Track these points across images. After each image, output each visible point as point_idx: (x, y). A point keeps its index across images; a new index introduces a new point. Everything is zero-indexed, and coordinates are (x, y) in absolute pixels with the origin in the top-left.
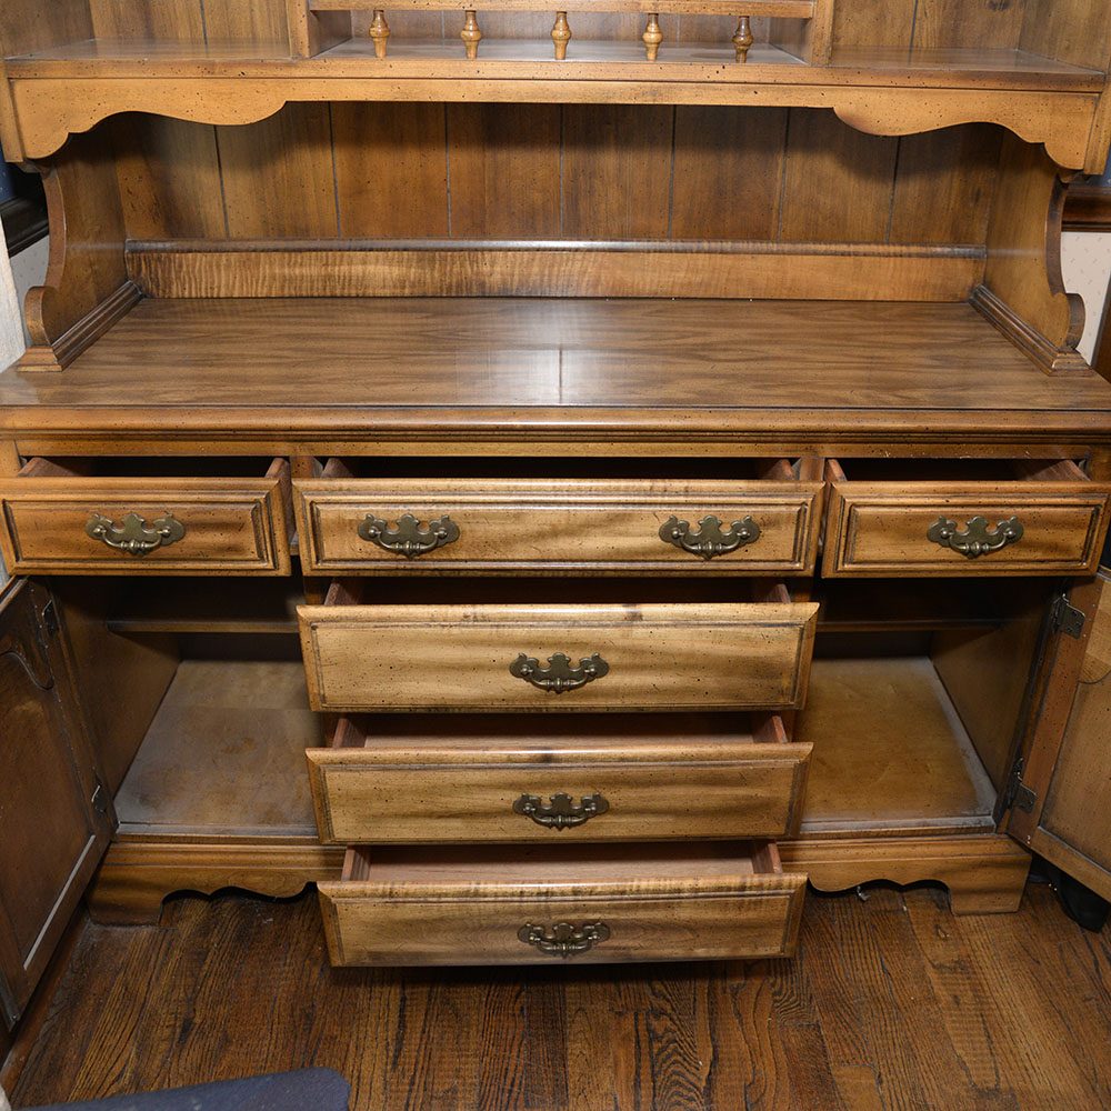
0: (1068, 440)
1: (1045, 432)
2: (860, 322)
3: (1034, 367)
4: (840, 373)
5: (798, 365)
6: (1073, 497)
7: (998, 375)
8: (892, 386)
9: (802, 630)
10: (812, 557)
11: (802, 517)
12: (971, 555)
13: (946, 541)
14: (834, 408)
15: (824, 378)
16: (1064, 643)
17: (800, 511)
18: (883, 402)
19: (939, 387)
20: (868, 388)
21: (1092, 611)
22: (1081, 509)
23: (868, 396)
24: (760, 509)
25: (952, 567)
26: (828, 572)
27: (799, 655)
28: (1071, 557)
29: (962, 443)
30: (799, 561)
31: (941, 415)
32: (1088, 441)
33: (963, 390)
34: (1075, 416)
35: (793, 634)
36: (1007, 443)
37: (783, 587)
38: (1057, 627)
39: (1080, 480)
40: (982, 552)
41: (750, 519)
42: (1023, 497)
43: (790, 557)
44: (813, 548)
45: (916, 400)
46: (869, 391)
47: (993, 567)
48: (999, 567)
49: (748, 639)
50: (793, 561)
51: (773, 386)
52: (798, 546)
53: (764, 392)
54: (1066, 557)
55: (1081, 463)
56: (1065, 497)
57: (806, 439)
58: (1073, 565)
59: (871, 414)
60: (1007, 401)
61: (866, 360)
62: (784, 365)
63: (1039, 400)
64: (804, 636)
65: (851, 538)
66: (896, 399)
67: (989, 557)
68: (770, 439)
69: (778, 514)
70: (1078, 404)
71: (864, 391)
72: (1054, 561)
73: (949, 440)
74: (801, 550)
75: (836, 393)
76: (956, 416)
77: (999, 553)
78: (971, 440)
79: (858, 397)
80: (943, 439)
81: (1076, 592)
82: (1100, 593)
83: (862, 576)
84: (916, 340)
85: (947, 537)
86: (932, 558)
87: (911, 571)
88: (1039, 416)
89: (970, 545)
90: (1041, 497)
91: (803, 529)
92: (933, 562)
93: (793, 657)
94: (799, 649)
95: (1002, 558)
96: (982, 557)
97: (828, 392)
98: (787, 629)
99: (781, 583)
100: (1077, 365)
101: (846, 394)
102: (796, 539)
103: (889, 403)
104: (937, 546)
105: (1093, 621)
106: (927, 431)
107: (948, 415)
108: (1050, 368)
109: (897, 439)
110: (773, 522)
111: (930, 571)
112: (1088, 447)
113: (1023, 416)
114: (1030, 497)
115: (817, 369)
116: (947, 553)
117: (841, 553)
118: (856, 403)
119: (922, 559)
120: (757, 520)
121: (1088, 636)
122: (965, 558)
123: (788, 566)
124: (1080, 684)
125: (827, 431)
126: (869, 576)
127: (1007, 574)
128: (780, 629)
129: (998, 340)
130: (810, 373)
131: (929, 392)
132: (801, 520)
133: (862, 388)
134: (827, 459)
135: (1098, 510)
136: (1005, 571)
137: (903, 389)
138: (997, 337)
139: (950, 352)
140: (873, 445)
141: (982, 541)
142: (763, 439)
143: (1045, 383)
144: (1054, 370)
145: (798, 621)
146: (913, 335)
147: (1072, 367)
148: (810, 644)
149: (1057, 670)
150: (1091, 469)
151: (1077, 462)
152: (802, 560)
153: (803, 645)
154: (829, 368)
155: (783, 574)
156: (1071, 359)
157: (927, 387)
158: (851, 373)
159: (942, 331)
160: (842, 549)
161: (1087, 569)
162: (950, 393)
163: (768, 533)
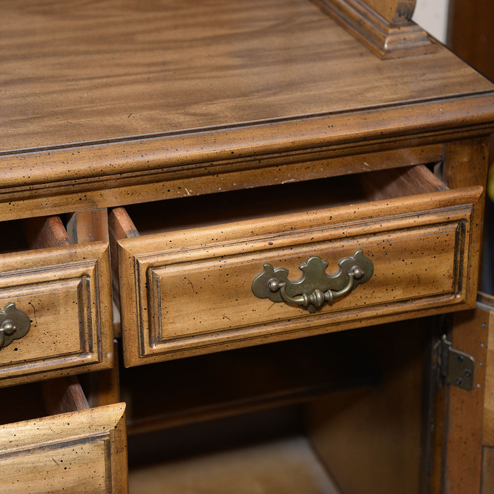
0: (415, 141)
1: (382, 135)
2: (136, 16)
3: (363, 49)
4: (114, 91)
5: (56, 87)
6: (428, 214)
7: (317, 68)
8: (183, 102)
9: (108, 445)
10: (108, 343)
11: (84, 292)
12: (313, 307)
13: (278, 294)
14: (108, 142)
15: (92, 101)
16: (456, 399)
17: (80, 286)
18: (171, 125)
19: (244, 95)
20: (151, 108)
21: (482, 353)
22: (441, 228)
23: (151, 119)
24: (25, 291)
25: (291, 326)
26: (133, 359)
27: (109, 477)
28: (440, 291)
29: (282, 164)
30: (91, 351)
31: (247, 132)
32: (439, 138)
33: (275, 94)
34: (418, 109)
35: (95, 453)
36: (338, 156)
37: (77, 390)
38: (443, 378)
39: (436, 190)
40: (326, 302)
41: (14, 306)
42: (366, 224)
43: (77, 348)
44: (107, 331)
45: (213, 117)
46: (153, 113)
47: (344, 317)
48: (352, 316)
49: (35, 471)
50: (83, 352)
51: (23, 121)
52: (87, 331)
53: (11, 131)
54: (434, 292)
55: (437, 167)
56: (418, 216)
57: (77, 187)
58: (444, 299)
59: (157, 143)
60: (330, 101)
61: (145, 69)
62: (37, 88)
63: (370, 95)
64: (112, 451)
65: (155, 310)
66: (188, 118)
67: (336, 306)
68: (27, 193)
69: (53, 294)
70: (421, 92)
71: (146, 113)
72: (420, 298)
73: (264, 162)
74: (91, 336)
75: (109, 120)
76: (267, 130)
77: (348, 298)
78: (291, 158)
79: (138, 123)
80: (254, 164)
81: (457, 331)
82: (486, 329)
83: (178, 356)
84: (209, 33)
85: (278, 289)
86: (265, 319)
87: (240, 340)
88: (372, 116)
89: (308, 294)
90: (388, 220)
91: (89, 308)
92: (265, 324)
93: (101, 482)
94: (108, 469)
95: (353, 305)
96: (327, 308)
97: (96, 121)
98: (87, 447)
99: (74, 383)
100: (416, 40)
101: (121, 120)
102: (81, 323)
103: (180, 125)
104: (267, 303)
105: (484, 367)
106: (233, 156)
107: (256, 131)
108: (382, 48)
109: (197, 171)
110: (47, 306)
111: (265, 336)
112: (441, 146)
113: (352, 119)
114: (375, 222)
115: (80, 89)
116: (280, 310)
117: (146, 332)
118: (137, 131)
119: (252, 322)
120: (24, 306)
121: (483, 386)
122: (307, 312)
123: (76, 360)
124: (486, 451)
125: (103, 174)
126: (187, 354)
127: (364, 324)
128: (77, 448)
129: (315, 18)
130: (72, 96)
131: (230, 103)
132: (85, 297)
133: (142, 108)
134: (110, 210)
135: (462, 227)
136: (361, 320)
137: (197, 103)
138: (314, 13)
139: (255, 43)
140: (167, 183)
141: (324, 287)
142: (17, 195)
143: (379, 70)
144: (388, 51)
145: (99, 433)
146: (204, 25)
147: (410, 44)
148: (121, 459)
149: (454, 434)
150: (450, 173)
151: (430, 166)
152: (95, 349)
153: (113, 464)
154: (96, 87)
155: (72, 372)
156: (407, 33)
157: (228, 97)
158: (127, 90)
159: (243, 15)
160: (146, 325)
161: (462, 303)
162: (256, 100)
163: (42, 321)
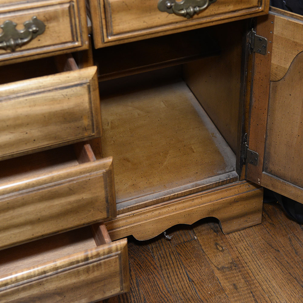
9: (89, 87)
10: (86, 36)
11: (72, 10)
12: (189, 16)
13: (171, 10)
16: (258, 59)
17: (69, 7)
21: (270, 35)
24: (41, 10)
25: (178, 26)
26: (99, 45)
27: (90, 102)
28: (251, 5)
30: (77, 40)
35: (83, 91)
37: (72, 60)
38: (252, 49)
40: (195, 13)
41: (36, 19)
43: (70, 39)
44: (85, 30)
47: (204, 20)
48: (208, 20)
49: (54, 100)
50: (73, 41)
52: (74, 30)
54: (248, 6)
58: (253, 10)
64: (91, 90)
65: (109, 19)
67: (200, 15)
69: (56, 12)
72: (242, 10)
74: (76, 33)
77: (207, 11)
81: (259, 27)
82: (273, 24)
83: (122, 42)
85: (171, 7)
86: (164, 22)
87: (153, 34)
89: (187, 9)
91: (75, 18)
92: (165, 25)
93: (87, 105)
94: (90, 99)
95: (209, 14)
96: (196, 16)
98: (78, 88)
99: (70, 57)
102: (72, 26)
104: (165, 14)
105: (272, 43)
110: (53, 17)
111: (165, 31)
116: (173, 17)
117: (105, 30)
119: (159, 24)
120: (41, 18)
121: (271, 52)
122: (185, 19)
123: (70, 45)
124: (272, 83)
126: (126, 41)
127: (214, 24)
128: (74, 89)
132: (72, 13)
136: (212, 22)
141: (194, 5)
145: (84, 81)
148: (96, 94)
149: (257, 76)
152: (79, 39)
153: (92, 96)
155: (69, 51)
160: (104, 27)
161: (262, 11)
163: (51, 26)
